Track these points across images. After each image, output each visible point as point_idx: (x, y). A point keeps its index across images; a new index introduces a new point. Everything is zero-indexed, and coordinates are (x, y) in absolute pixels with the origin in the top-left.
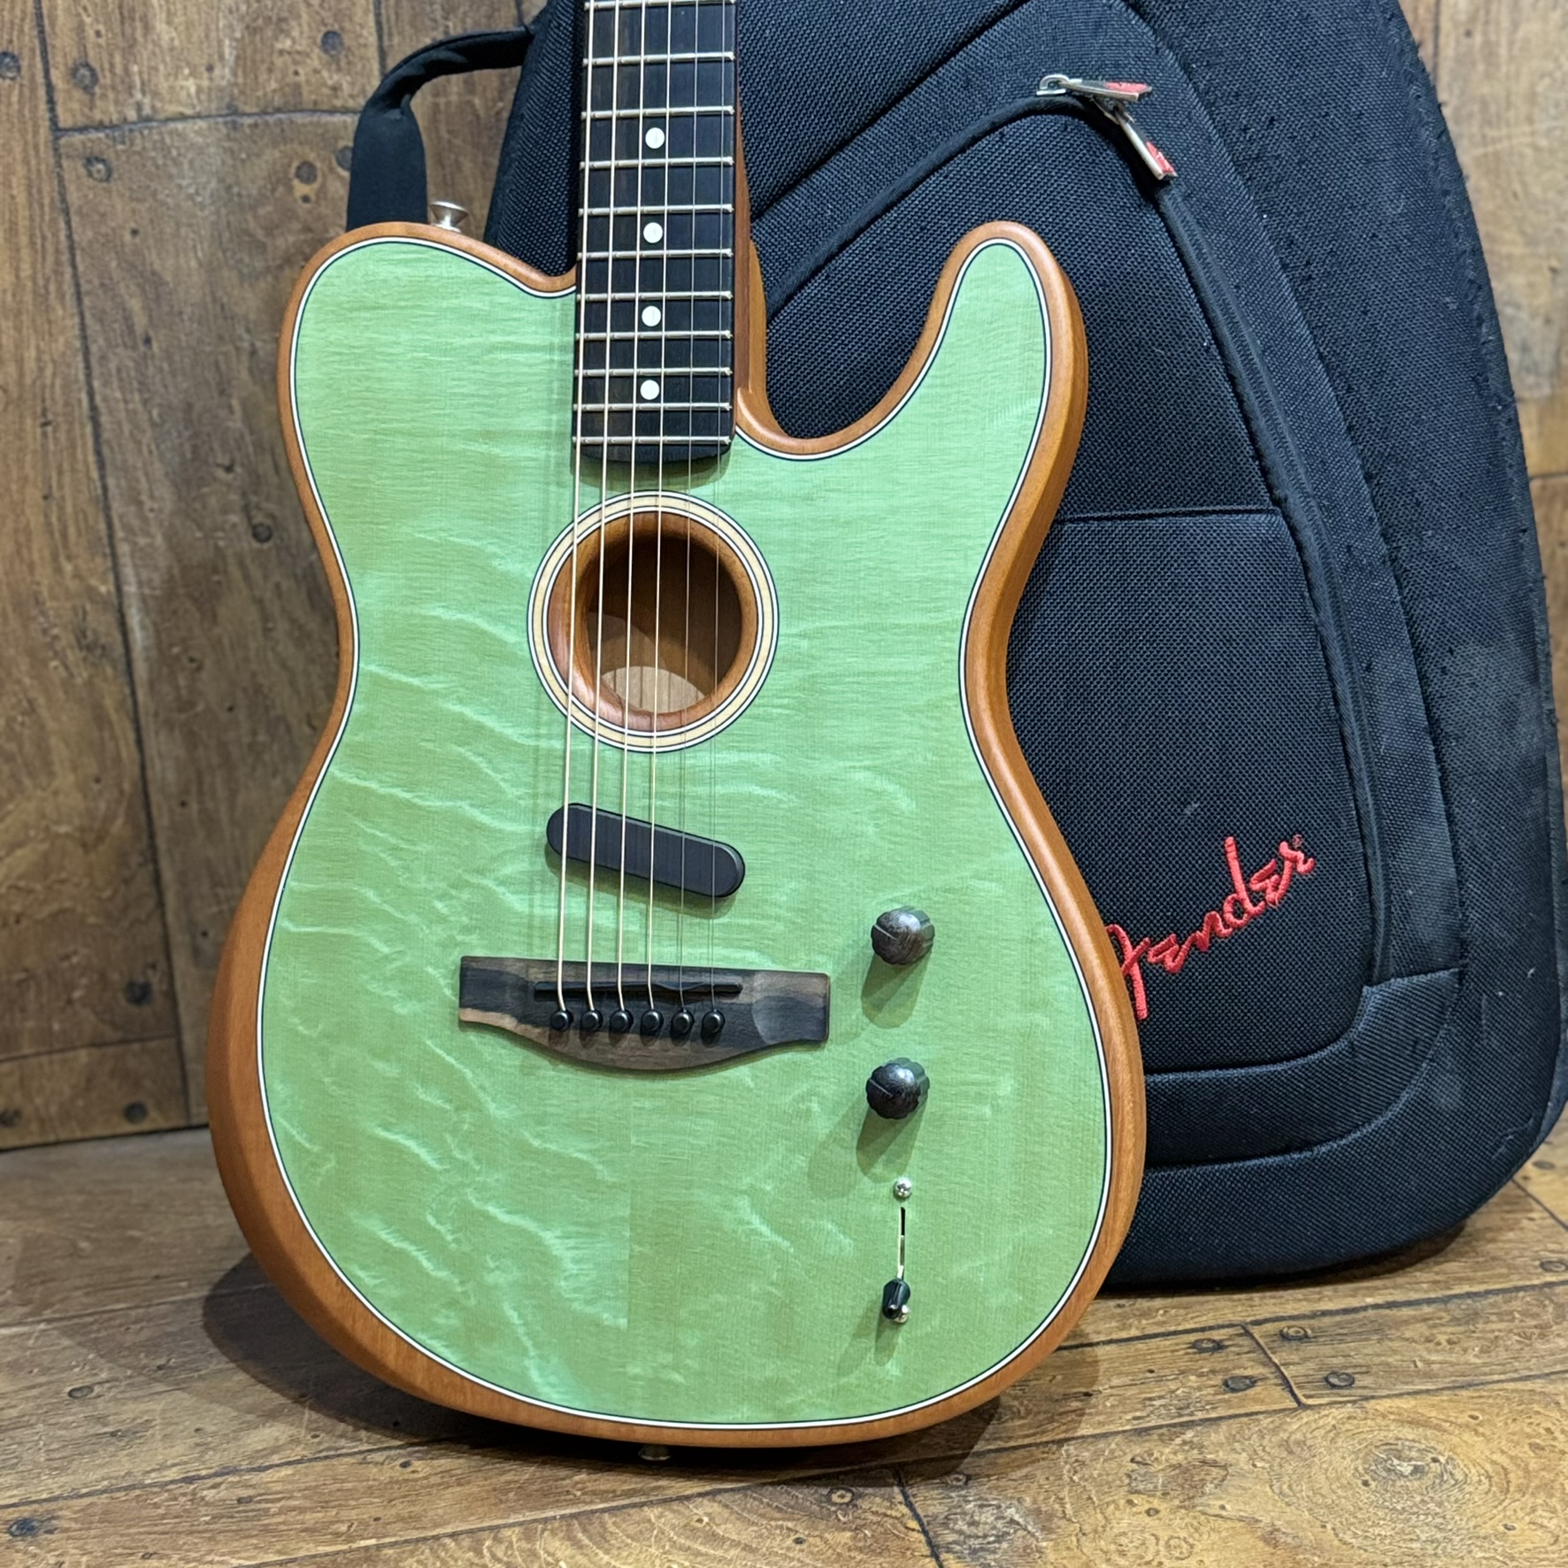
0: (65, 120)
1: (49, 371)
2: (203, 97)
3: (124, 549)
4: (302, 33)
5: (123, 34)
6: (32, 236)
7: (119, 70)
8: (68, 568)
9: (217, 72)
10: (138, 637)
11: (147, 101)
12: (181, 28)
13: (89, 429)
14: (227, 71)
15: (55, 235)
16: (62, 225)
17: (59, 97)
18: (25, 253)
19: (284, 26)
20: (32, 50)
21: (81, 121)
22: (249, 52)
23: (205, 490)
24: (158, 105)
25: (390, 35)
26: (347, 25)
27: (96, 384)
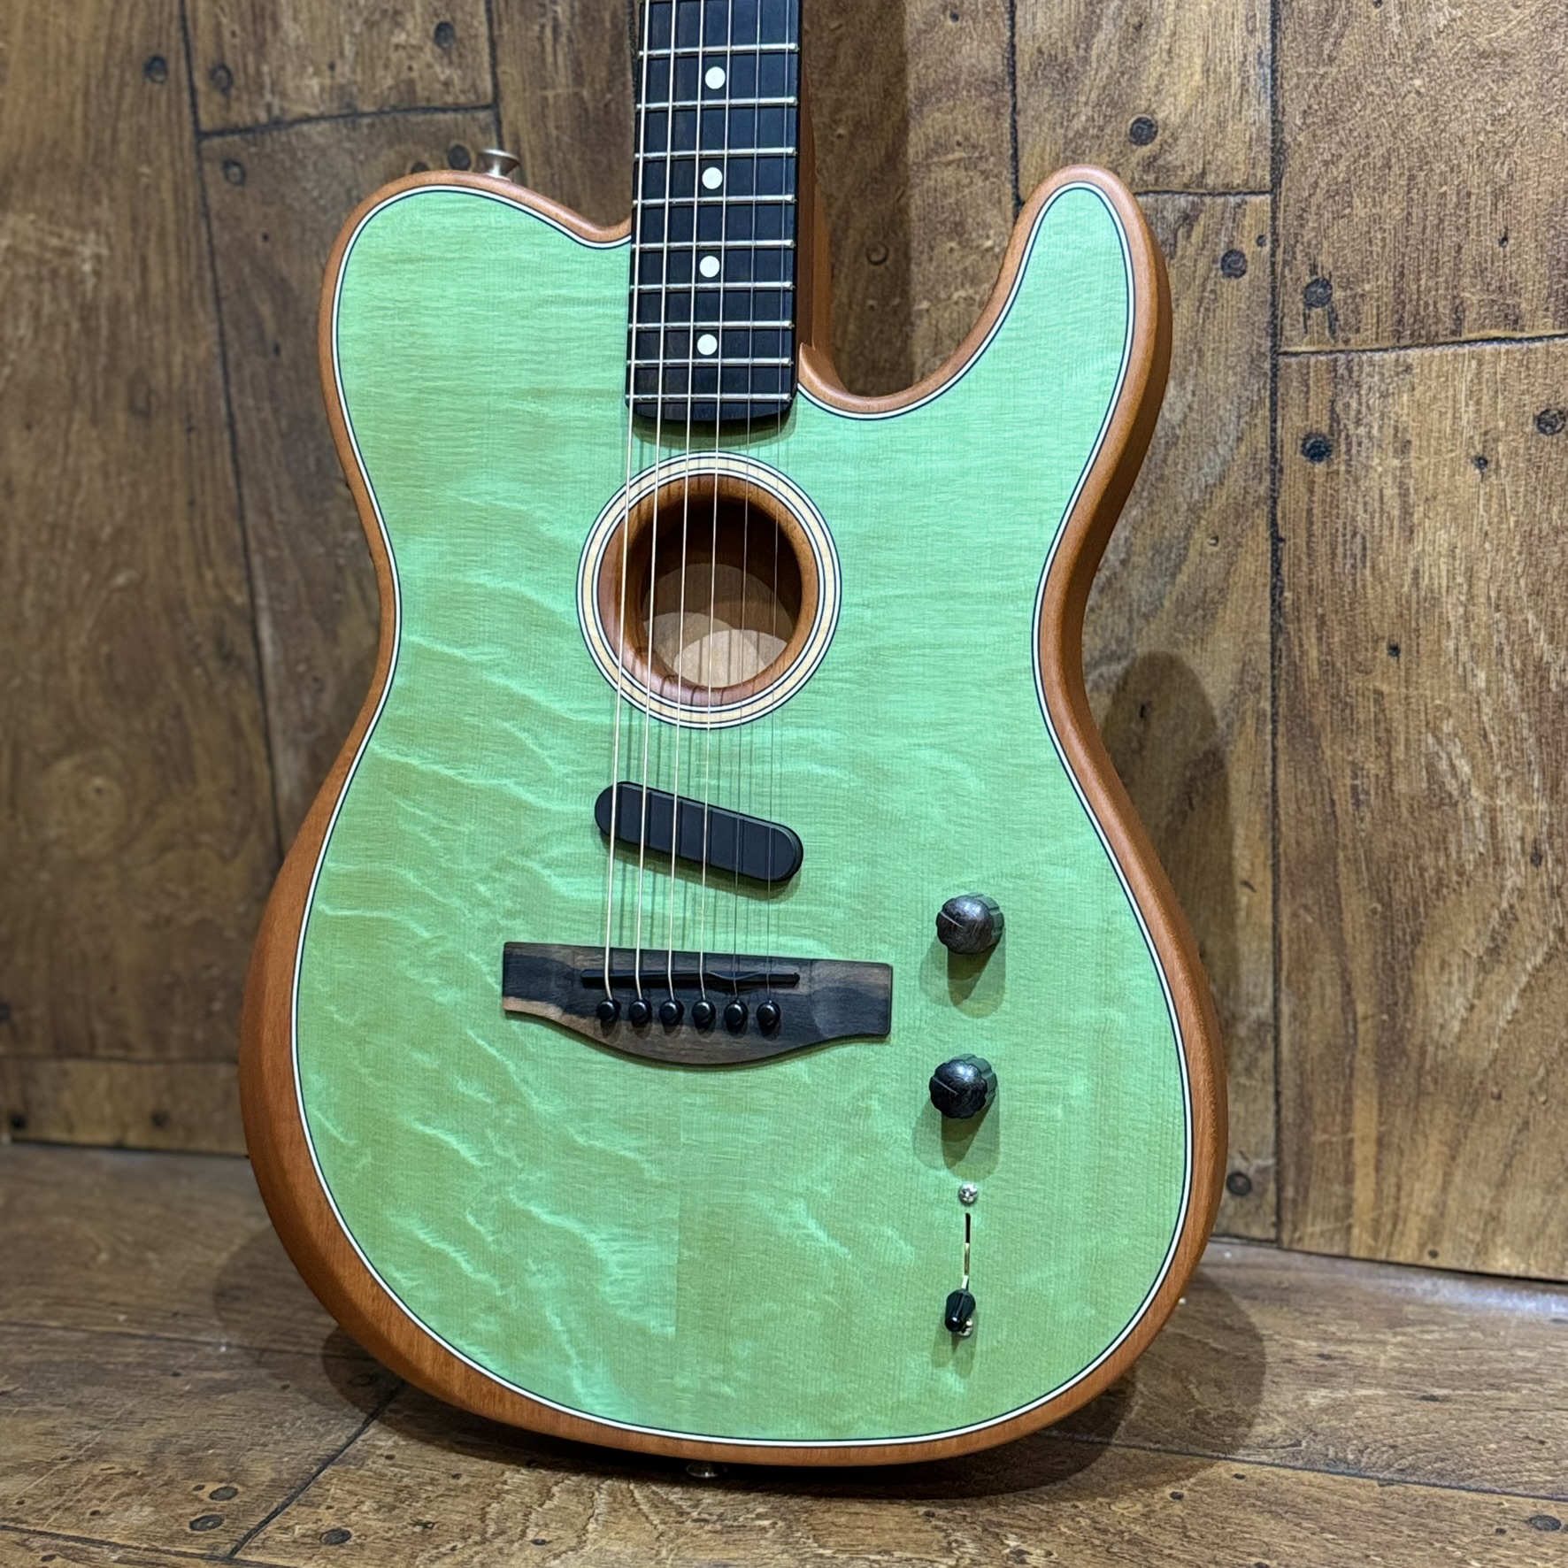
0: (206, 123)
1: (193, 376)
2: (326, 96)
3: (256, 560)
4: (416, 25)
5: (255, 33)
6: (178, 241)
7: (251, 70)
8: (209, 575)
9: (339, 69)
10: (268, 649)
11: (276, 102)
12: (306, 25)
13: (226, 436)
14: (347, 69)
15: (198, 239)
16: (203, 229)
17: (201, 100)
18: (173, 260)
19: (400, 19)
20: (178, 53)
21: (219, 124)
22: (367, 46)
23: (328, 505)
24: (286, 105)
25: (500, 23)
26: (459, 15)
27: (233, 391)
